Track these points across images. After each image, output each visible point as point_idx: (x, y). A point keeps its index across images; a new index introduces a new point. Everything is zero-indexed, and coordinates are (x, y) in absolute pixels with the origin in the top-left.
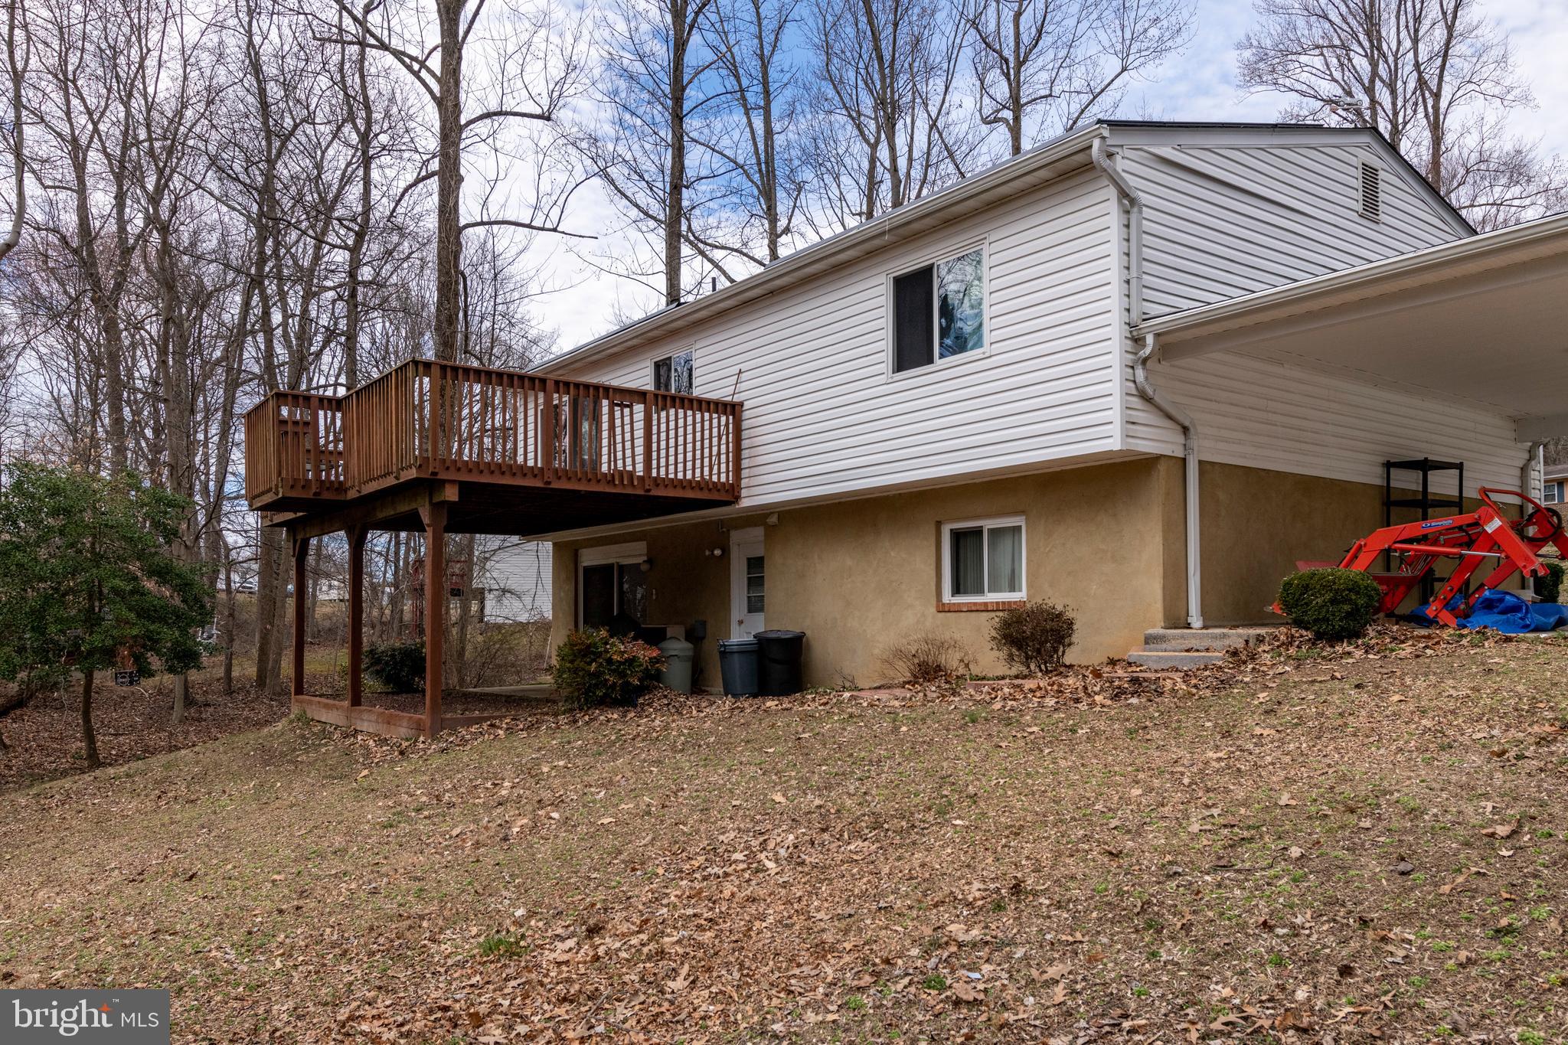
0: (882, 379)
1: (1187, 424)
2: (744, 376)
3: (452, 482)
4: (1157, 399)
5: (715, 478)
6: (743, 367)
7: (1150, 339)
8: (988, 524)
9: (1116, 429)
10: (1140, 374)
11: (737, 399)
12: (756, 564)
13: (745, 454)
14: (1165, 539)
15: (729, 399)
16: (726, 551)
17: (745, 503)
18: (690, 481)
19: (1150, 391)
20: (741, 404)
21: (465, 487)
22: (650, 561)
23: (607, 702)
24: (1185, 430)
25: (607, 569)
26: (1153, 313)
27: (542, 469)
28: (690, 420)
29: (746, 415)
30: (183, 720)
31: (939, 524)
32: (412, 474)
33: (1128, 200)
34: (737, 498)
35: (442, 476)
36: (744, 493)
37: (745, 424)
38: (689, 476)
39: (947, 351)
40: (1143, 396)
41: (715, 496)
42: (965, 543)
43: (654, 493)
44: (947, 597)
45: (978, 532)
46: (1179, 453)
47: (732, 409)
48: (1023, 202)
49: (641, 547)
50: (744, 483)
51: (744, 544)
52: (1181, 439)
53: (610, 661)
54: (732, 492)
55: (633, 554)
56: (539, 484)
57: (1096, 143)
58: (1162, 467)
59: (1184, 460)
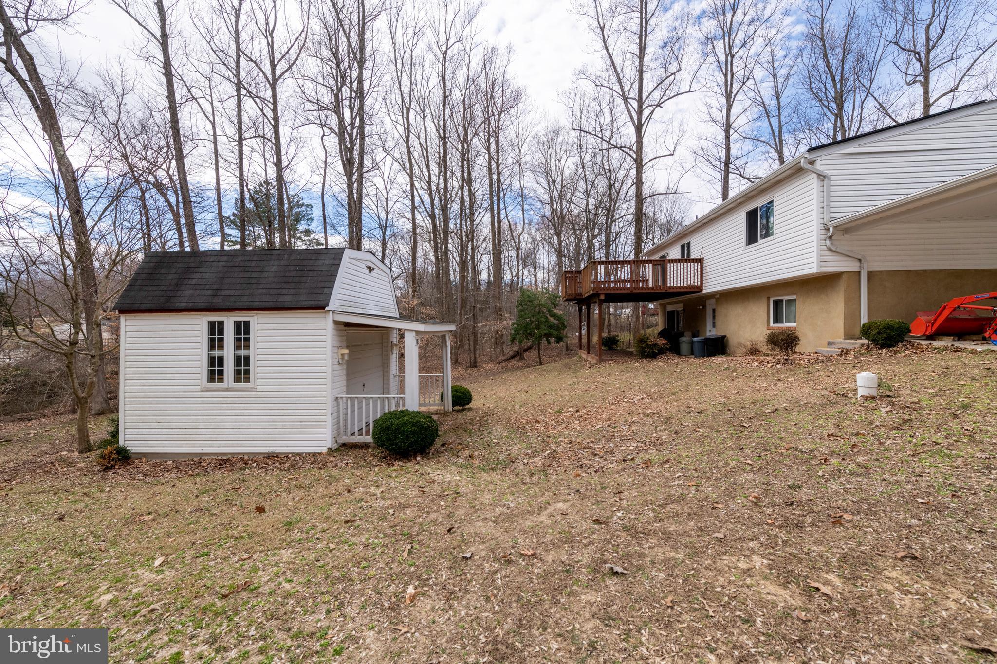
0: (743, 248)
1: (860, 258)
2: (704, 249)
3: (602, 294)
4: (838, 250)
5: (696, 284)
6: (704, 245)
7: (831, 229)
8: (785, 298)
9: (815, 265)
10: (828, 242)
11: (701, 257)
12: (714, 311)
13: (704, 275)
14: (846, 304)
15: (699, 257)
16: (704, 307)
17: (704, 292)
18: (692, 286)
19: (834, 249)
20: (703, 259)
21: (606, 295)
22: (684, 310)
24: (860, 260)
25: (673, 312)
26: (839, 217)
27: (630, 288)
28: (682, 267)
29: (705, 262)
30: (566, 354)
31: (768, 299)
32: (591, 292)
33: (822, 177)
34: (701, 290)
35: (600, 292)
36: (704, 288)
37: (704, 265)
38: (682, 284)
39: (763, 237)
40: (830, 250)
41: (693, 290)
42: (778, 304)
43: (669, 291)
44: (772, 325)
45: (782, 301)
46: (857, 270)
47: (700, 261)
48: (785, 182)
49: (681, 305)
50: (704, 285)
51: (710, 304)
52: (858, 264)
53: (648, 344)
54: (700, 288)
55: (679, 307)
56: (629, 292)
57: (802, 160)
58: (844, 276)
59: (859, 272)
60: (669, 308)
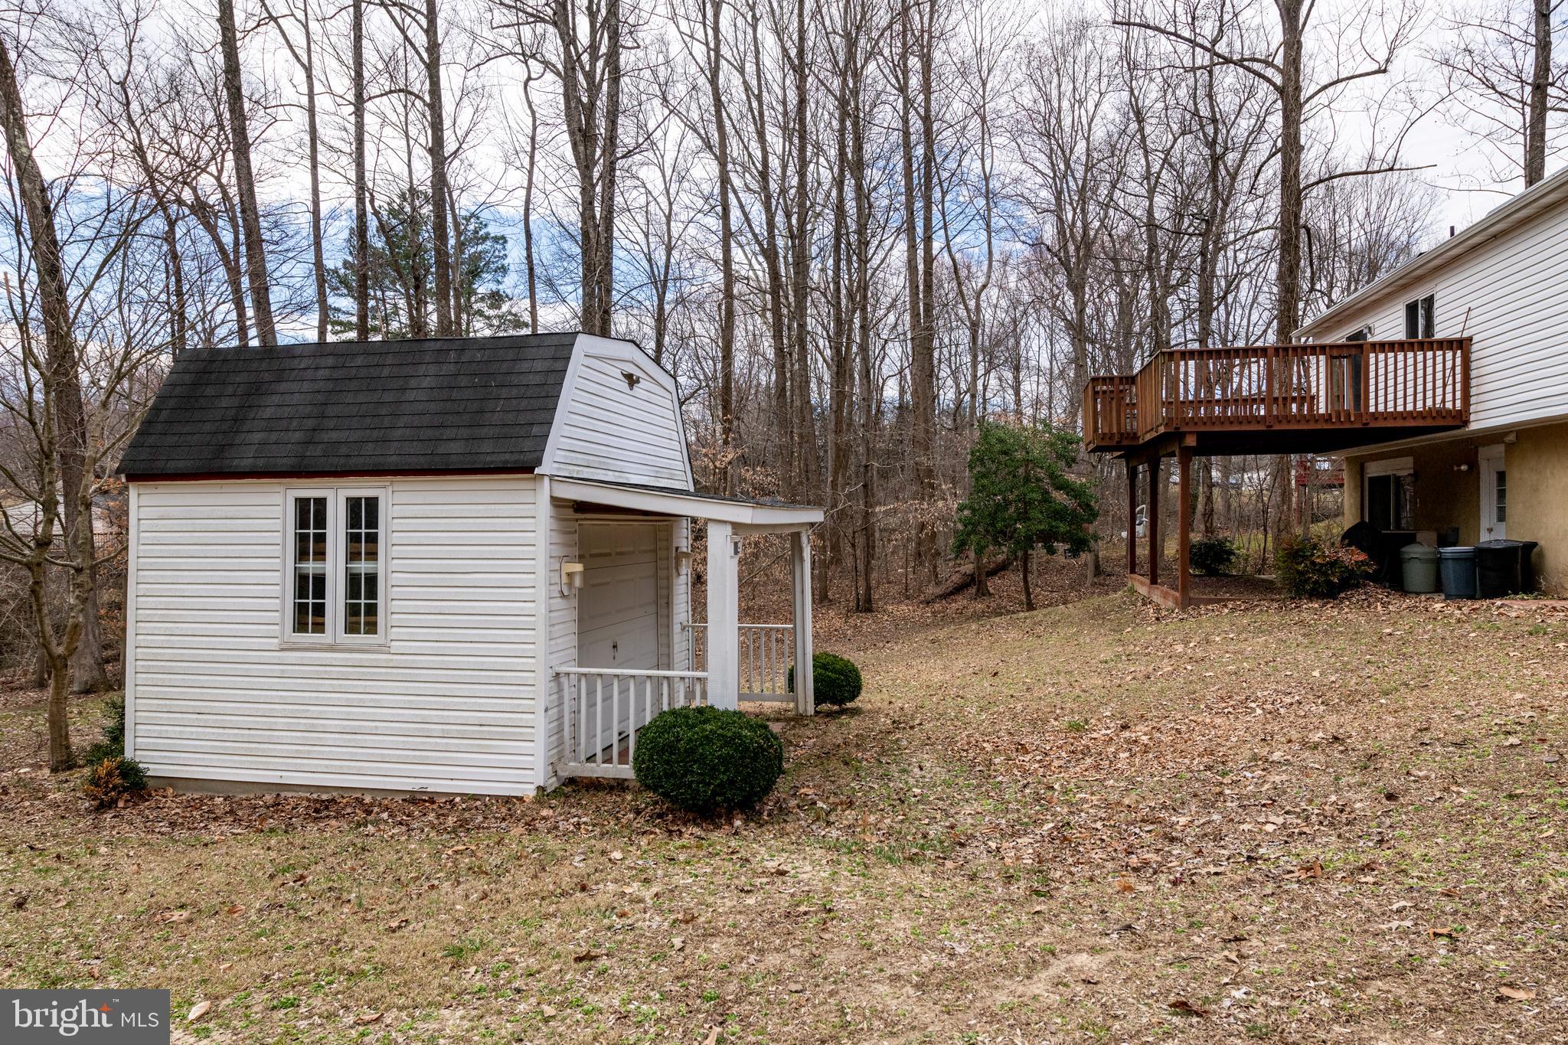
2: (1472, 314)
3: (1191, 433)
5: (1449, 405)
6: (1472, 305)
11: (1466, 335)
12: (1500, 477)
13: (1473, 383)
15: (1458, 336)
16: (1475, 466)
17: (1474, 426)
18: (1411, 412)
20: (1470, 339)
21: (1200, 436)
22: (1416, 475)
23: (1314, 594)
25: (1385, 479)
27: (1264, 417)
28: (1410, 361)
29: (1475, 348)
30: (1094, 584)
32: (1162, 430)
34: (1466, 423)
35: (1184, 429)
36: (1472, 417)
37: (1474, 357)
38: (1410, 407)
41: (1442, 422)
43: (1372, 425)
47: (1462, 345)
49: (1409, 461)
50: (1472, 409)
51: (1491, 459)
53: (1313, 563)
54: (1461, 417)
55: (1402, 467)
56: (1262, 428)
60: (1374, 470)
